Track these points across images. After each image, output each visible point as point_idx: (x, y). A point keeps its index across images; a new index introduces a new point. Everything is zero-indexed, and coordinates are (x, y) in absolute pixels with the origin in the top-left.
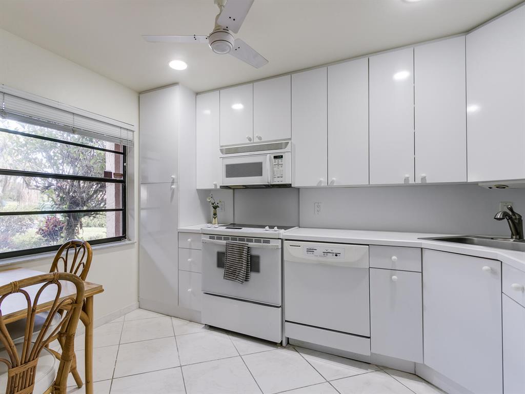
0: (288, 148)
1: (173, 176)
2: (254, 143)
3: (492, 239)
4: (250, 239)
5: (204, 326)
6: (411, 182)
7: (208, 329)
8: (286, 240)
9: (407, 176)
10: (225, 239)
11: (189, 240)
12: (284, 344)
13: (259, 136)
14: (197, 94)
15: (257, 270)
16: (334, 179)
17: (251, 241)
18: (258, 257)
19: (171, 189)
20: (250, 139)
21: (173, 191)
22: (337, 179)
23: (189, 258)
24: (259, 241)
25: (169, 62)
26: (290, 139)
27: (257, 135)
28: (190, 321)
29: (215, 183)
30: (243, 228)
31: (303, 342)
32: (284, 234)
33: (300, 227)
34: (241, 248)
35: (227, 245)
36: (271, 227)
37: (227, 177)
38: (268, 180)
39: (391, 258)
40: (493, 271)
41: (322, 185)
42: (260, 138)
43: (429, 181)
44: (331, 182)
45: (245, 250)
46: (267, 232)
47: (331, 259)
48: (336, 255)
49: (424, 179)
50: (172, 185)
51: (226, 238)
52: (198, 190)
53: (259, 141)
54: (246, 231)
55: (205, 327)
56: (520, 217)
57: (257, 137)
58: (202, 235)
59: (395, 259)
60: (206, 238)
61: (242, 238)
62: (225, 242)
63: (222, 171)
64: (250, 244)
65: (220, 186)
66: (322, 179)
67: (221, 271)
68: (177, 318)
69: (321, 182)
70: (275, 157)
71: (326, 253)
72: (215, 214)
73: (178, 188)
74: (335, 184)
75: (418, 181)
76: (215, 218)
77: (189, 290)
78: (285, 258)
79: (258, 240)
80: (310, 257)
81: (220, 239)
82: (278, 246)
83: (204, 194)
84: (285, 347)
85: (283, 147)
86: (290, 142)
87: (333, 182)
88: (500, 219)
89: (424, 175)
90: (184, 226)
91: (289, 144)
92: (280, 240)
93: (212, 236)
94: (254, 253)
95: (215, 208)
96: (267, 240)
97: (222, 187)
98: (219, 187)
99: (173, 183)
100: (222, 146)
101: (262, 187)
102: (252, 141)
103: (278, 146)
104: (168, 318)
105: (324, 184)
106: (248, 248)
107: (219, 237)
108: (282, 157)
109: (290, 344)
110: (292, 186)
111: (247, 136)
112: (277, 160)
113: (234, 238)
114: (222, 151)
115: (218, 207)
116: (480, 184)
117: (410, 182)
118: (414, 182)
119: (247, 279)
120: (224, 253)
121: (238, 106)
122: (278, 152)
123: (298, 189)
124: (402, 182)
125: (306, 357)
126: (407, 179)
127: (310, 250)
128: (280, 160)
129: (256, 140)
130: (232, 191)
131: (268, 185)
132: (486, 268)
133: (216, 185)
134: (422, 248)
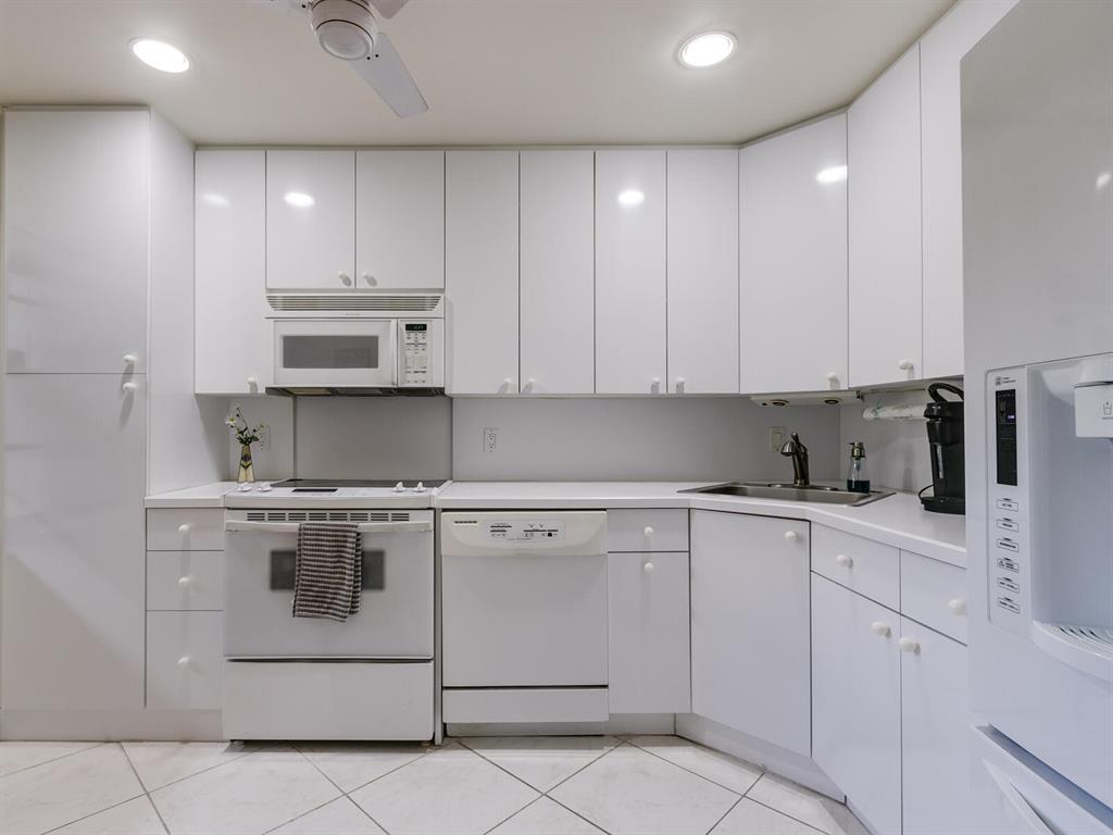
0: (438, 310)
1: (129, 357)
2: (356, 290)
3: (770, 486)
4: (359, 514)
5: (228, 744)
6: (662, 391)
7: (241, 751)
8: (445, 510)
9: (656, 379)
10: (293, 518)
11: (184, 527)
12: (439, 739)
13: (372, 274)
14: (198, 146)
15: (379, 585)
16: (532, 380)
17: (363, 518)
18: (379, 555)
19: (122, 391)
20: (347, 281)
21: (129, 397)
22: (541, 382)
23: (184, 573)
24: (384, 518)
25: (133, 39)
26: (442, 291)
27: (364, 274)
28: (186, 741)
29: (251, 379)
30: (339, 489)
31: (478, 726)
32: (440, 498)
33: (455, 481)
34: (339, 538)
35: (302, 532)
36: (409, 484)
37: (285, 367)
38: (393, 378)
39: (643, 531)
40: (799, 539)
41: (509, 391)
42: (372, 281)
43: (687, 391)
44: (527, 386)
45: (350, 540)
46: (400, 495)
47: (540, 543)
48: (550, 535)
49: (680, 386)
50: (124, 382)
51: (296, 514)
52: (198, 397)
53: (371, 287)
54: (345, 496)
55: (231, 746)
56: (806, 450)
57: (366, 277)
58: (226, 511)
59: (649, 533)
60: (240, 520)
61: (338, 514)
62: (296, 525)
63: (273, 352)
64: (363, 526)
65: (267, 389)
66: (508, 380)
67: (286, 599)
68: (141, 741)
69: (505, 386)
70: (410, 328)
71: (530, 532)
72: (246, 458)
73: (145, 389)
74: (533, 391)
75: (673, 390)
76: (246, 468)
77: (183, 660)
78: (444, 550)
79: (380, 514)
80: (501, 544)
81: (281, 518)
82: (427, 524)
83: (215, 407)
84: (440, 747)
85: (428, 304)
86: (442, 295)
87: (529, 386)
88: (787, 454)
89: (681, 379)
90: (162, 491)
91: (441, 301)
92: (432, 512)
93: (255, 513)
94: (370, 545)
95: (246, 442)
96: (401, 514)
97: (272, 391)
98: (262, 391)
99: (129, 373)
100: (271, 290)
101: (372, 392)
102: (353, 287)
103: (417, 303)
104: (112, 749)
105: (512, 391)
106: (358, 534)
107: (277, 514)
108: (423, 328)
109: (452, 737)
110: (446, 392)
111: (340, 273)
112: (413, 334)
113: (318, 514)
114: (272, 300)
115: (254, 439)
116: (753, 399)
117: (660, 392)
118: (665, 392)
119: (353, 608)
120: (291, 554)
121: (299, 199)
122: (415, 317)
123: (451, 399)
124: (647, 391)
125: (487, 753)
126: (655, 386)
127: (499, 529)
128: (420, 334)
129: (363, 284)
130: (289, 400)
131: (390, 389)
132: (789, 534)
133: (254, 386)
134: (689, 509)
